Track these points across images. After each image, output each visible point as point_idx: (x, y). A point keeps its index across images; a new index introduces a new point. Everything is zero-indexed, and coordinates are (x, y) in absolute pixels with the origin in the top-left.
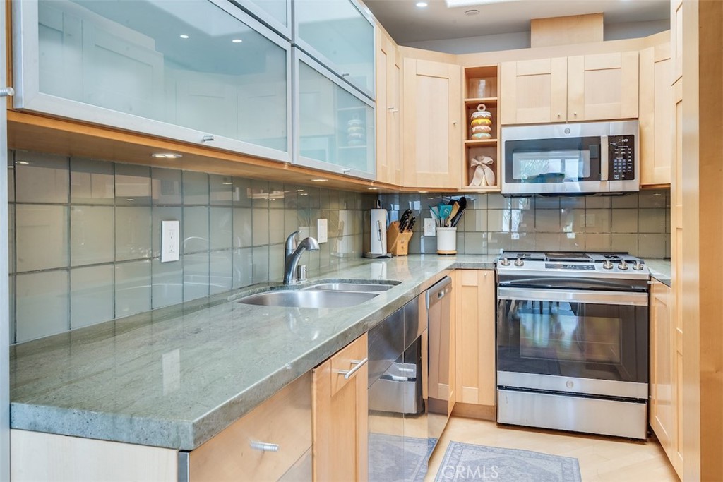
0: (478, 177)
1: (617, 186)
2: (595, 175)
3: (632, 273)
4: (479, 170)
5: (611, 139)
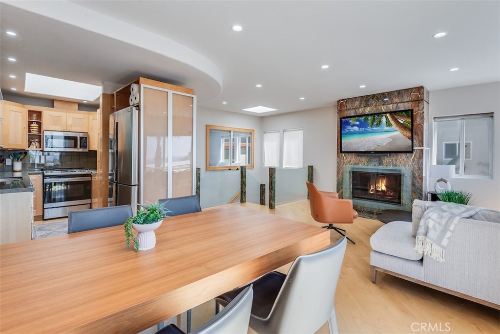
0: (33, 145)
1: (81, 150)
2: (75, 147)
3: (87, 172)
4: (33, 143)
5: (80, 137)
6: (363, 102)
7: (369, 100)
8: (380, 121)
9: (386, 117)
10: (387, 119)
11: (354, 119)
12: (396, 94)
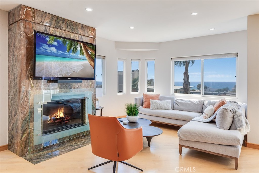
6: (54, 22)
7: (59, 22)
8: (76, 48)
9: (80, 45)
10: (81, 47)
11: (52, 38)
12: (80, 26)
